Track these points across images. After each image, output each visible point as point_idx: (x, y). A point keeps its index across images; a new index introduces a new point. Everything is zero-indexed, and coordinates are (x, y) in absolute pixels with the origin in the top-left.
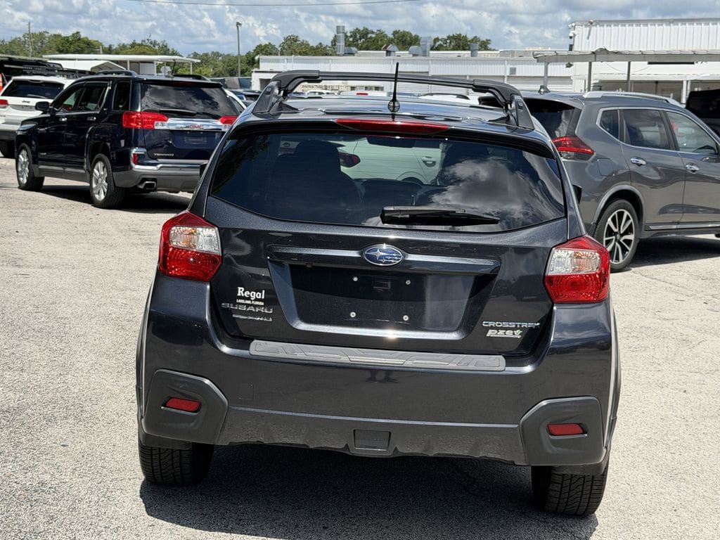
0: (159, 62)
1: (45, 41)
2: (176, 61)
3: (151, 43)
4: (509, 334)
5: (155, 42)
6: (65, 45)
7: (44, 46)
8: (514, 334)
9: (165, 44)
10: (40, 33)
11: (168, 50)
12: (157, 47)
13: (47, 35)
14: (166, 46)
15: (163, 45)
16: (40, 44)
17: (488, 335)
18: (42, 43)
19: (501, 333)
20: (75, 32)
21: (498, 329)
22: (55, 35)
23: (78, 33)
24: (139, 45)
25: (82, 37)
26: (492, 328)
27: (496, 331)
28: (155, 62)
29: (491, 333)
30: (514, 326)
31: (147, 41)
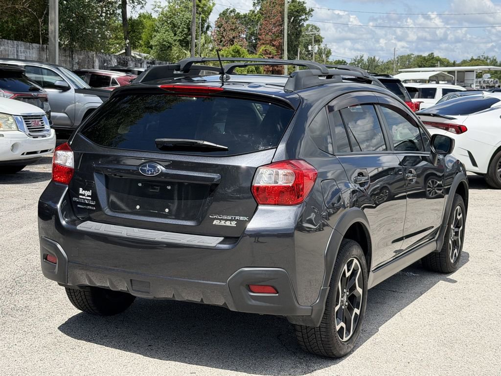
0: (479, 71)
1: (411, 61)
2: (491, 69)
3: (485, 58)
4: (228, 223)
5: (487, 57)
6: (423, 62)
7: (410, 63)
8: (231, 224)
9: (495, 58)
10: (408, 55)
11: (497, 62)
12: (488, 61)
13: (412, 56)
14: (495, 60)
15: (493, 59)
16: (407, 62)
17: (214, 223)
18: (409, 62)
19: (223, 223)
20: (431, 53)
21: (220, 220)
22: (418, 56)
23: (432, 53)
24: (476, 60)
25: (435, 56)
26: (216, 219)
27: (219, 221)
28: (475, 71)
29: (215, 222)
30: (230, 218)
31: (481, 57)
